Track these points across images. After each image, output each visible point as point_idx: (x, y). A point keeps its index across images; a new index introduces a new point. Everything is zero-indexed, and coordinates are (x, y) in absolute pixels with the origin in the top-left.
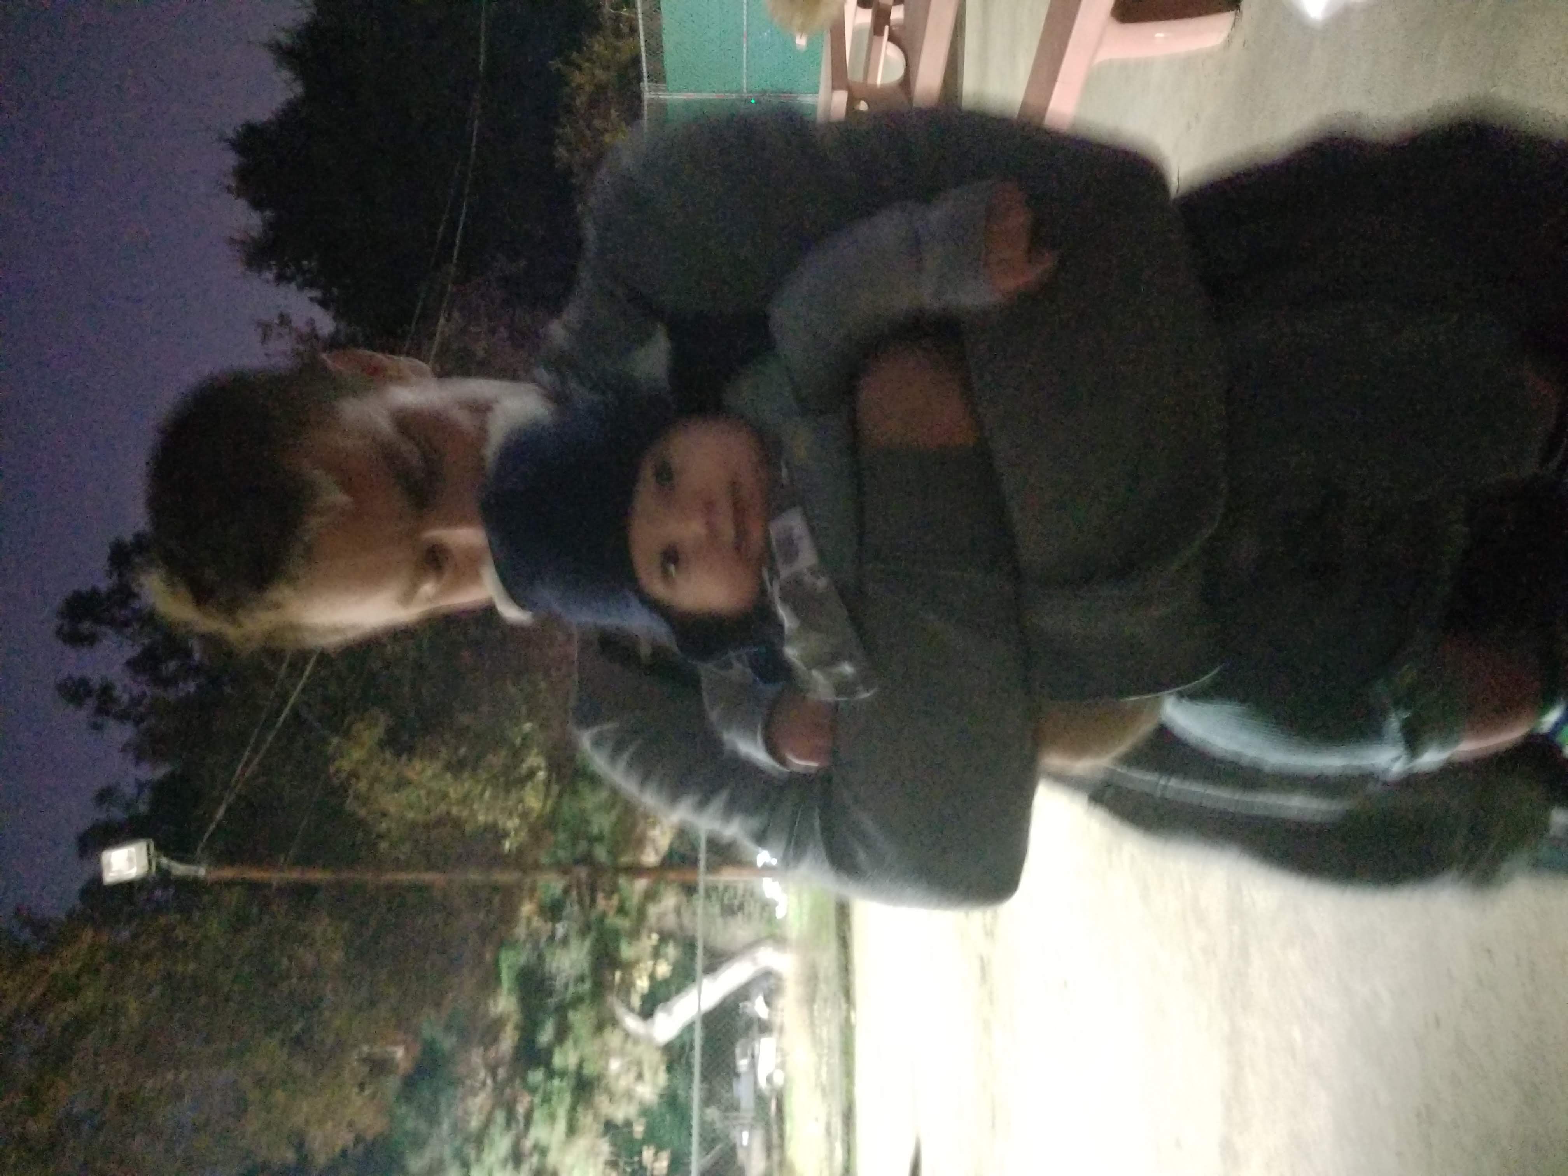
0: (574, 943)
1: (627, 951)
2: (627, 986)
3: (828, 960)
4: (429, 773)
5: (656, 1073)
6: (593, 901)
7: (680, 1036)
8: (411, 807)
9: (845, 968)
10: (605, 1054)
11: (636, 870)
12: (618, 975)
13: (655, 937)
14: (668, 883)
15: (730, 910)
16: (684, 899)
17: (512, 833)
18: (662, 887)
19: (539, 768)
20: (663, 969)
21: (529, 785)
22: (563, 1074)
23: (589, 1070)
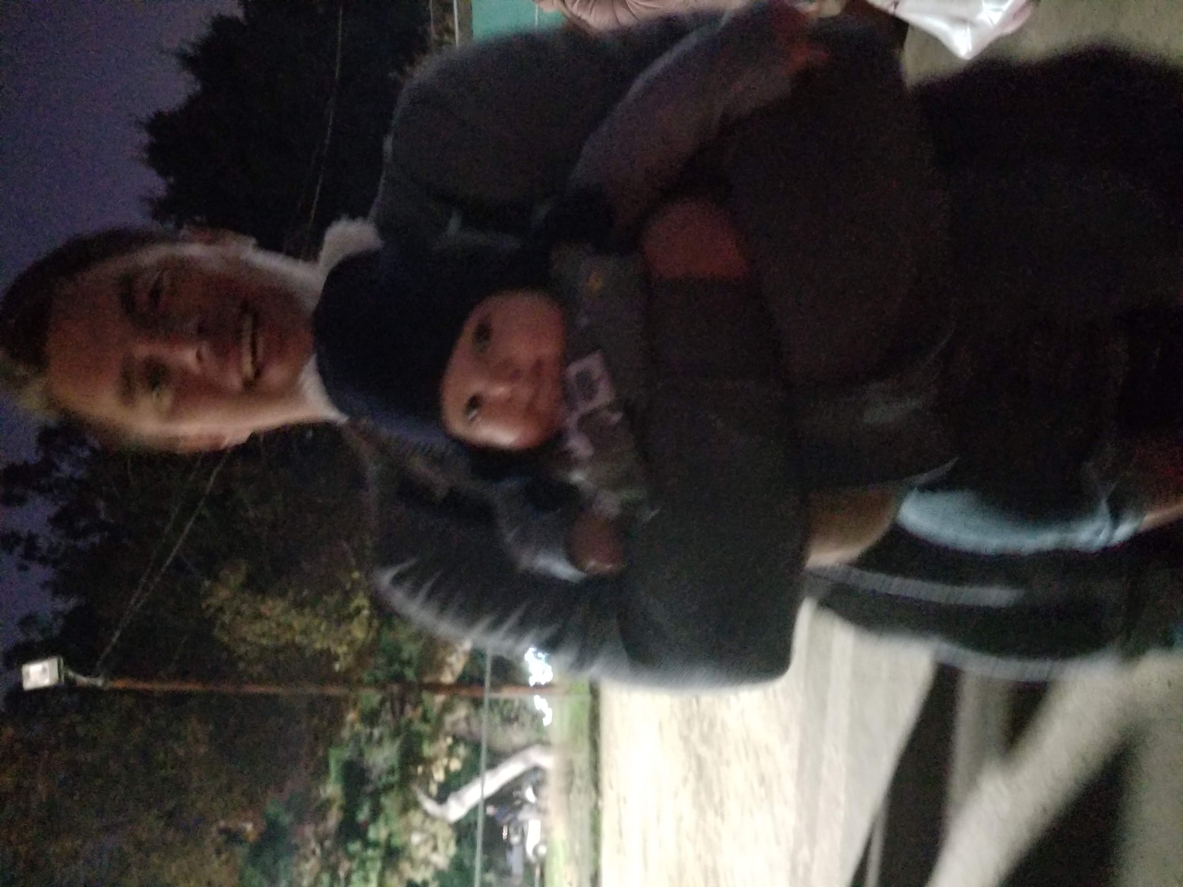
0: (387, 743)
1: (428, 750)
2: (428, 777)
3: (582, 759)
4: (278, 610)
5: (447, 846)
6: (402, 712)
7: (467, 816)
8: (263, 635)
9: (595, 766)
10: (409, 829)
11: (437, 687)
12: (420, 769)
13: (449, 741)
14: (462, 699)
15: (509, 720)
16: (472, 710)
17: (342, 658)
18: (456, 701)
19: (363, 607)
20: (455, 765)
21: (356, 620)
22: (375, 845)
23: (397, 841)
